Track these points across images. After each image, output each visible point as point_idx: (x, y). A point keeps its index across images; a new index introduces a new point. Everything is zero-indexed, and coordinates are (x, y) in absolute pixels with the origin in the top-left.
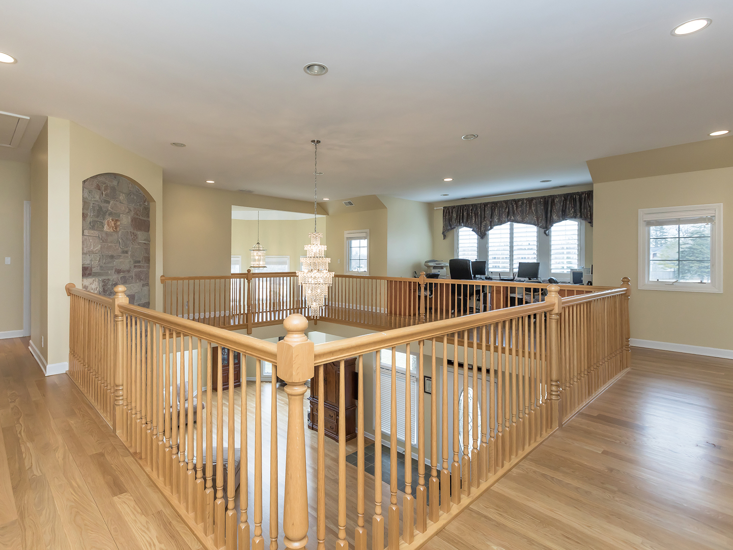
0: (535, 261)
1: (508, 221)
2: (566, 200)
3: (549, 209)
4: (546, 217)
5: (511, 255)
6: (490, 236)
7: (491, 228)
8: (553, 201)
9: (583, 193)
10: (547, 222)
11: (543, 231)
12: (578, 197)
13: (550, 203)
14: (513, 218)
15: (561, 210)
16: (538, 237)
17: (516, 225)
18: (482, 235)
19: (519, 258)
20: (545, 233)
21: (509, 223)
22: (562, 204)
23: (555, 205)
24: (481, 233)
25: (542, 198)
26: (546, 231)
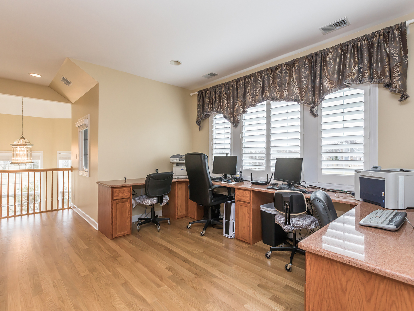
0: (298, 156)
1: (263, 100)
2: (344, 53)
3: (318, 72)
4: (314, 87)
5: (268, 148)
6: (245, 123)
7: (244, 112)
8: (324, 59)
9: (374, 35)
10: (314, 95)
11: (309, 108)
12: (365, 43)
13: (319, 62)
14: (268, 94)
15: (336, 71)
16: (303, 119)
17: (274, 104)
18: (236, 123)
19: (278, 152)
20: (312, 112)
21: (265, 103)
22: (338, 60)
23: (326, 66)
24: (234, 120)
25: (307, 57)
26: (313, 107)
